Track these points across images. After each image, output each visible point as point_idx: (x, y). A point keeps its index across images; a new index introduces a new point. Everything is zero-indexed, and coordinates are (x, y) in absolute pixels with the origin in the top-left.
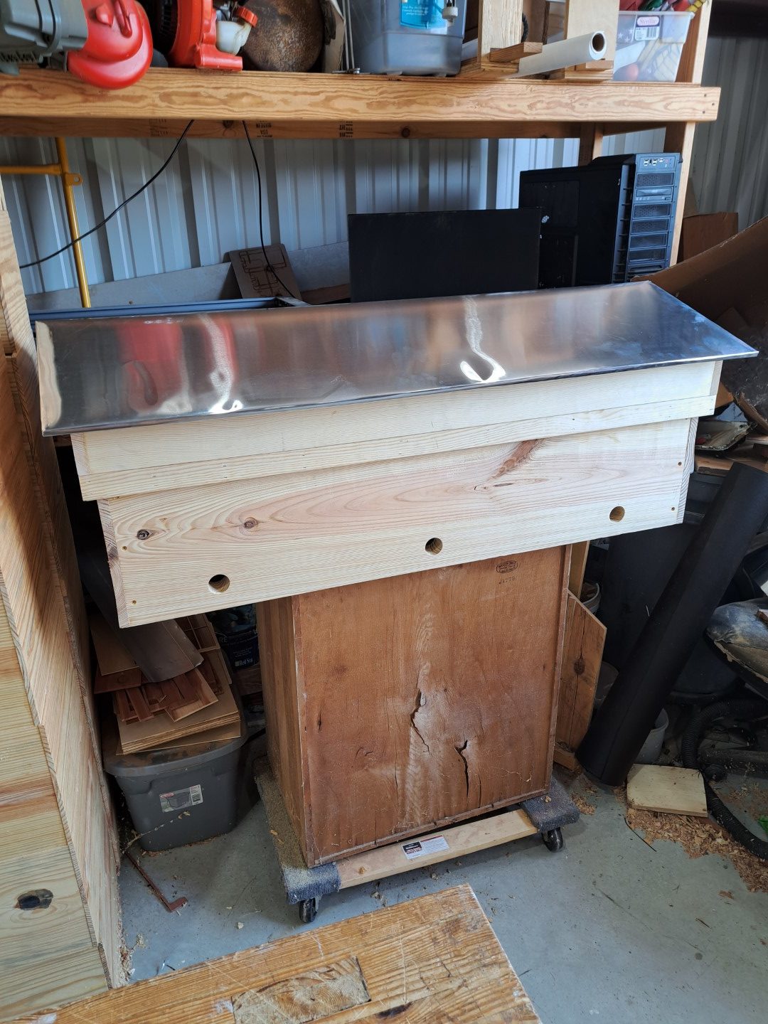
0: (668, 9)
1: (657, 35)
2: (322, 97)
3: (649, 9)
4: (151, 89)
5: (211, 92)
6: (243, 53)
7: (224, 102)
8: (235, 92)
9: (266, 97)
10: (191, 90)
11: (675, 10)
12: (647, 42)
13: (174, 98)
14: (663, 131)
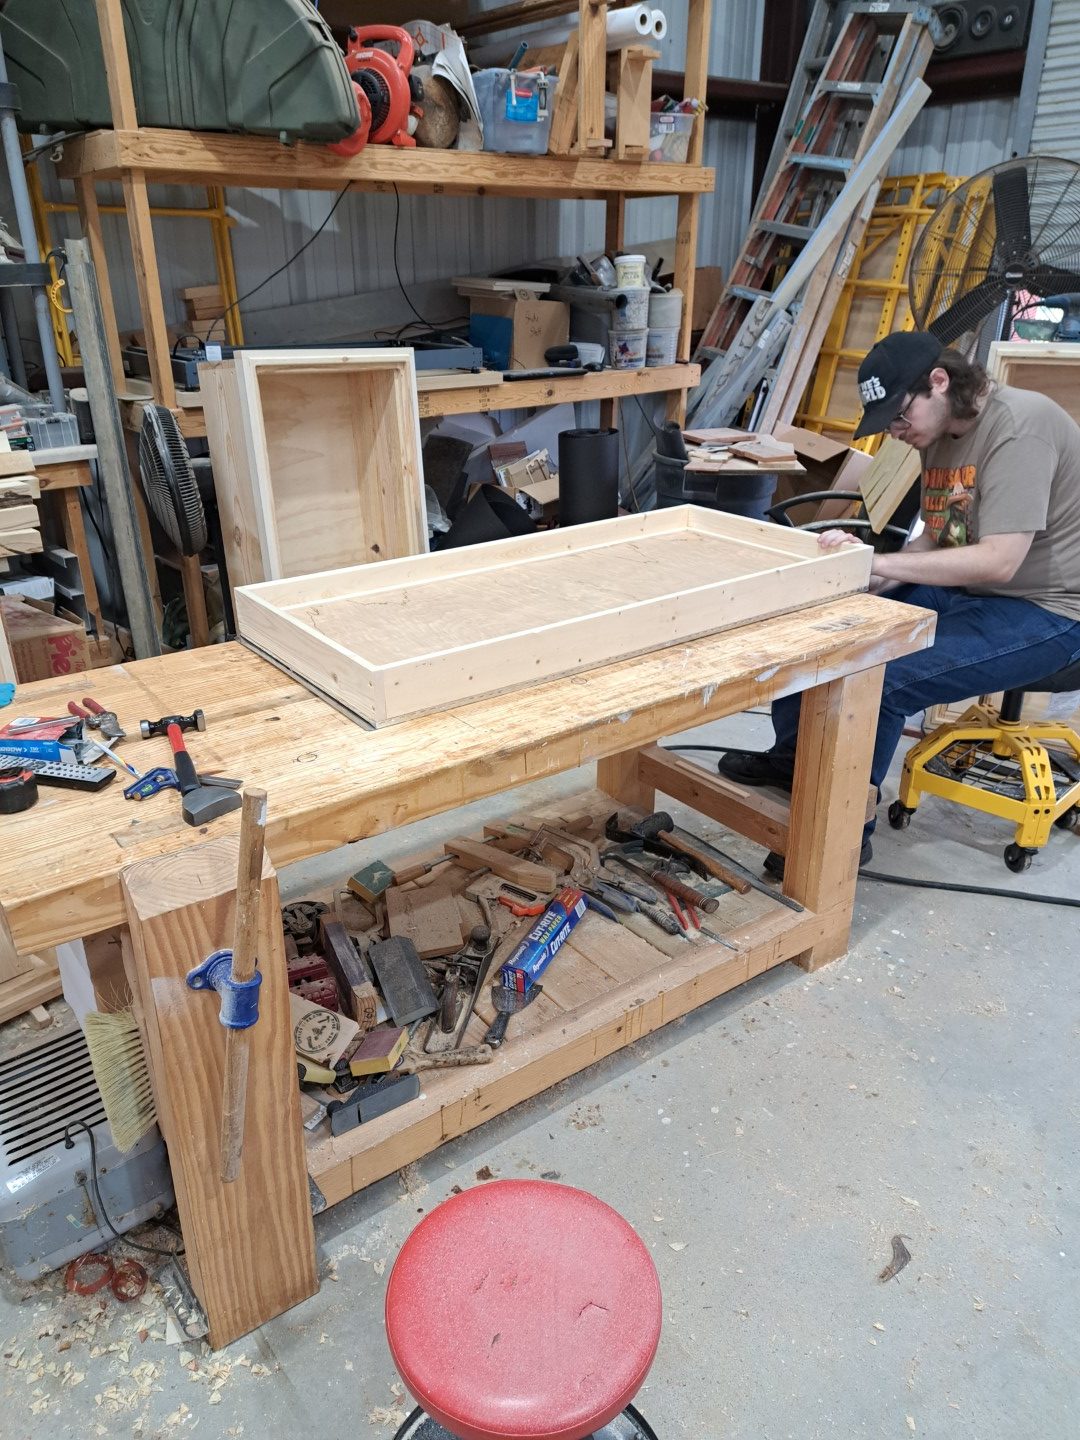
0: (677, 112)
1: (673, 129)
2: (468, 167)
3: (667, 111)
4: (366, 159)
5: (401, 162)
6: (415, 136)
7: (408, 169)
8: (415, 162)
9: (434, 167)
10: (388, 160)
12: (667, 134)
13: (379, 166)
14: (677, 197)
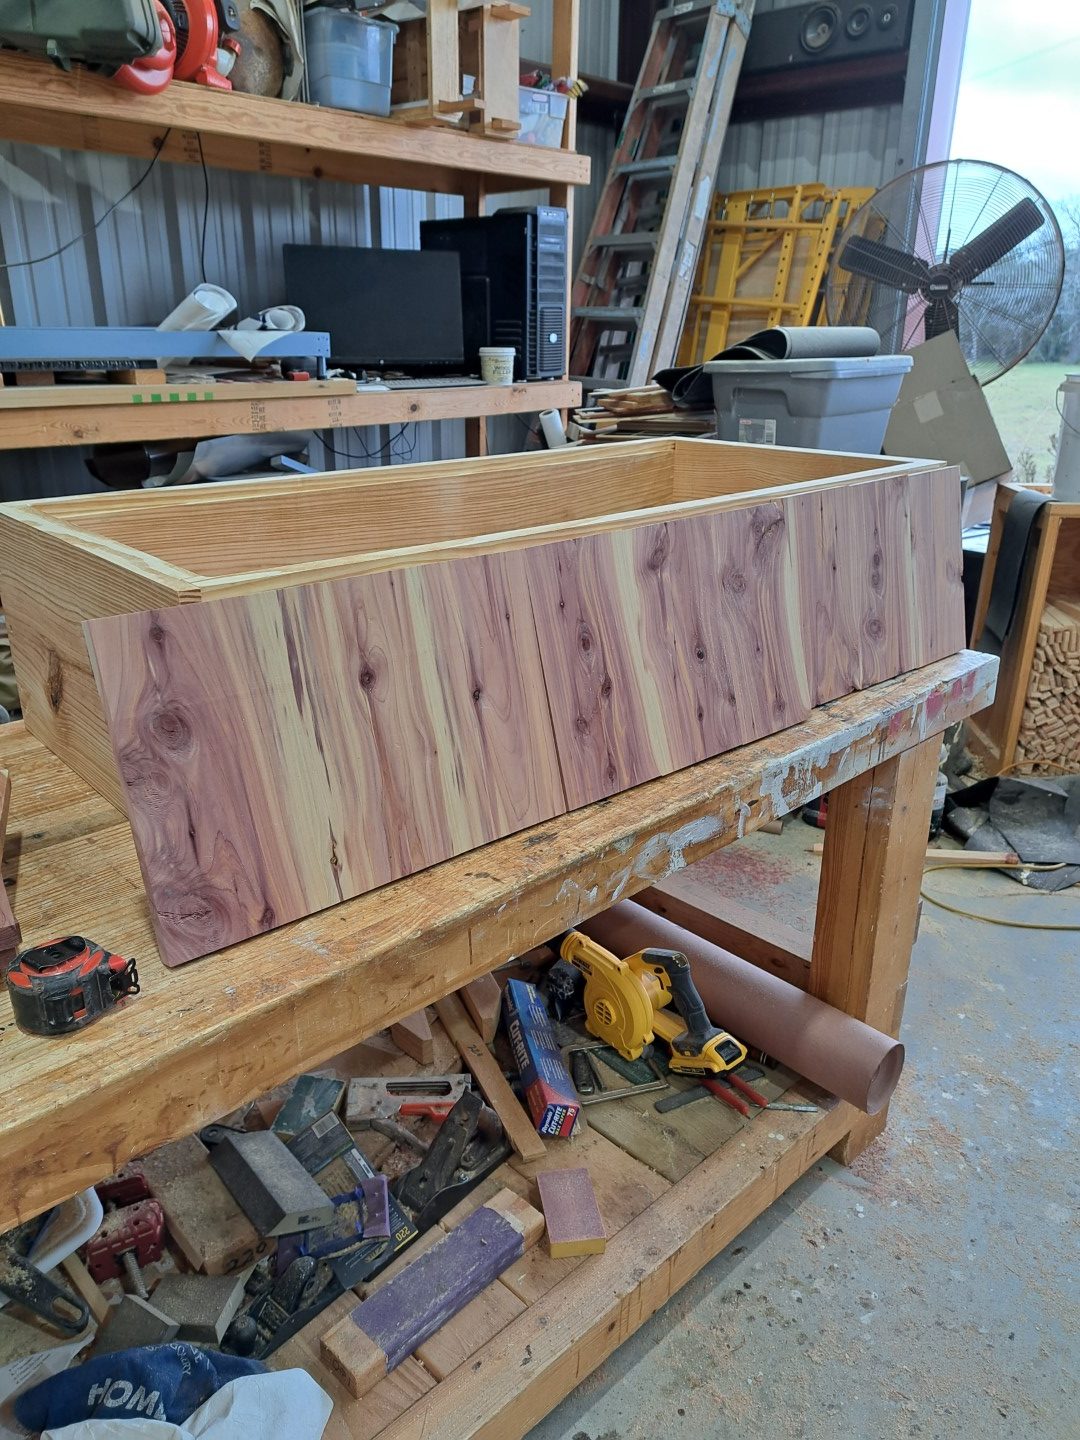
0: (553, 90)
1: (547, 110)
2: (303, 124)
3: (540, 87)
4: (171, 99)
5: (218, 108)
6: (230, 79)
7: (229, 119)
8: (236, 110)
9: (261, 119)
10: (200, 104)
11: (559, 91)
12: (540, 115)
13: (188, 110)
14: (548, 188)
